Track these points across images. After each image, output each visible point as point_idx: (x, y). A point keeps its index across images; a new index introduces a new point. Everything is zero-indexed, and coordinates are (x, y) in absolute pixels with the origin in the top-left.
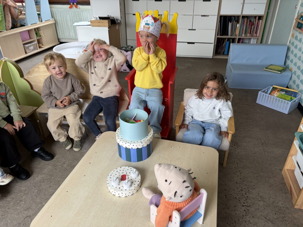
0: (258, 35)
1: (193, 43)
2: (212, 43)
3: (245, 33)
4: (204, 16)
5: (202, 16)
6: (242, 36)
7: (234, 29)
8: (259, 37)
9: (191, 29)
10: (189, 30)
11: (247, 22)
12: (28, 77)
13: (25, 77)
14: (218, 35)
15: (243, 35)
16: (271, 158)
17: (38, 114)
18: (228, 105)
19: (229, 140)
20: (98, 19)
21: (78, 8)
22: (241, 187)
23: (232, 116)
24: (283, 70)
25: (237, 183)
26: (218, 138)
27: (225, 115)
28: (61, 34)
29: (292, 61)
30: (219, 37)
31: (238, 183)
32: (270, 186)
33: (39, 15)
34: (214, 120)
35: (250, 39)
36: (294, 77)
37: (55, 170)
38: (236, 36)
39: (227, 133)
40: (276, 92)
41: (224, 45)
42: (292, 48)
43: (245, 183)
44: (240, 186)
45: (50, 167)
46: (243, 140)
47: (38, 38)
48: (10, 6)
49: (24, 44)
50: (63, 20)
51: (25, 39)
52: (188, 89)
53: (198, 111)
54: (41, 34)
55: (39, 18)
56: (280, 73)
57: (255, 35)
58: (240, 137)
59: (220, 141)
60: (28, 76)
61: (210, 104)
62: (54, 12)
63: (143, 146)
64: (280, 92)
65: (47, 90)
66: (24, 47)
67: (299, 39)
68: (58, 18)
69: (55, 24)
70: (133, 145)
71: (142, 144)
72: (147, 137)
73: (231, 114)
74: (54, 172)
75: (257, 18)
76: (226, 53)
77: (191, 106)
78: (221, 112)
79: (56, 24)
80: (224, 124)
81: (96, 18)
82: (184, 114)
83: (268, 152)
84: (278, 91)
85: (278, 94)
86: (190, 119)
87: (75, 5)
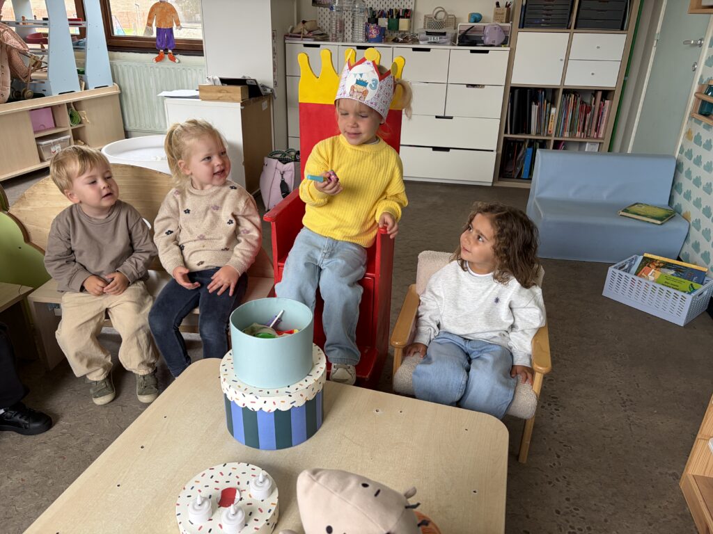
0: (601, 136)
1: (447, 149)
2: (492, 151)
3: (571, 130)
4: (474, 86)
5: (468, 85)
6: (562, 136)
7: (544, 119)
8: (603, 139)
9: (443, 115)
10: (437, 117)
11: (575, 104)
12: (19, 211)
13: (12, 210)
14: (506, 132)
15: (567, 134)
16: (648, 443)
17: (33, 307)
18: (534, 295)
19: (536, 392)
20: (217, 83)
21: (177, 61)
22: (571, 524)
23: (544, 324)
24: (667, 216)
25: (558, 512)
26: (507, 385)
27: (525, 320)
28: (132, 121)
29: (688, 196)
30: (509, 135)
31: (561, 513)
32: (650, 525)
33: (81, 73)
34: (496, 334)
35: (582, 144)
36: (696, 235)
37: (61, 459)
38: (550, 135)
39: (529, 372)
40: (653, 270)
41: (521, 157)
42: (688, 164)
43: (580, 512)
44: (568, 522)
45: (48, 450)
46: (571, 390)
47: (75, 126)
48: (12, 48)
49: (38, 139)
50: (139, 88)
51: (42, 128)
52: (429, 251)
53: (456, 307)
54: (83, 118)
55: (81, 79)
56: (659, 222)
57: (594, 134)
58: (563, 381)
59: (511, 392)
60: (19, 207)
61: (488, 289)
62: (119, 69)
63: (294, 404)
64: (662, 269)
65: (62, 244)
66: (38, 145)
67: (704, 141)
68: (129, 84)
69: (120, 95)
70: (265, 402)
71: (292, 399)
72: (306, 378)
73: (542, 318)
74: (55, 465)
75: (600, 94)
76: (525, 174)
77: (436, 293)
78: (515, 311)
79: (123, 96)
80: (522, 346)
81: (214, 81)
82: (418, 317)
83: (639, 426)
84: (657, 267)
85: (658, 274)
86: (433, 330)
87: (170, 53)
